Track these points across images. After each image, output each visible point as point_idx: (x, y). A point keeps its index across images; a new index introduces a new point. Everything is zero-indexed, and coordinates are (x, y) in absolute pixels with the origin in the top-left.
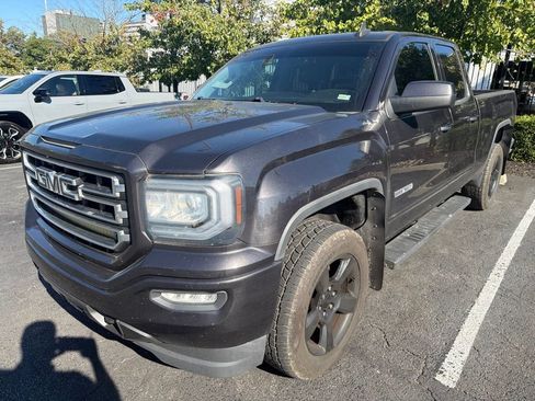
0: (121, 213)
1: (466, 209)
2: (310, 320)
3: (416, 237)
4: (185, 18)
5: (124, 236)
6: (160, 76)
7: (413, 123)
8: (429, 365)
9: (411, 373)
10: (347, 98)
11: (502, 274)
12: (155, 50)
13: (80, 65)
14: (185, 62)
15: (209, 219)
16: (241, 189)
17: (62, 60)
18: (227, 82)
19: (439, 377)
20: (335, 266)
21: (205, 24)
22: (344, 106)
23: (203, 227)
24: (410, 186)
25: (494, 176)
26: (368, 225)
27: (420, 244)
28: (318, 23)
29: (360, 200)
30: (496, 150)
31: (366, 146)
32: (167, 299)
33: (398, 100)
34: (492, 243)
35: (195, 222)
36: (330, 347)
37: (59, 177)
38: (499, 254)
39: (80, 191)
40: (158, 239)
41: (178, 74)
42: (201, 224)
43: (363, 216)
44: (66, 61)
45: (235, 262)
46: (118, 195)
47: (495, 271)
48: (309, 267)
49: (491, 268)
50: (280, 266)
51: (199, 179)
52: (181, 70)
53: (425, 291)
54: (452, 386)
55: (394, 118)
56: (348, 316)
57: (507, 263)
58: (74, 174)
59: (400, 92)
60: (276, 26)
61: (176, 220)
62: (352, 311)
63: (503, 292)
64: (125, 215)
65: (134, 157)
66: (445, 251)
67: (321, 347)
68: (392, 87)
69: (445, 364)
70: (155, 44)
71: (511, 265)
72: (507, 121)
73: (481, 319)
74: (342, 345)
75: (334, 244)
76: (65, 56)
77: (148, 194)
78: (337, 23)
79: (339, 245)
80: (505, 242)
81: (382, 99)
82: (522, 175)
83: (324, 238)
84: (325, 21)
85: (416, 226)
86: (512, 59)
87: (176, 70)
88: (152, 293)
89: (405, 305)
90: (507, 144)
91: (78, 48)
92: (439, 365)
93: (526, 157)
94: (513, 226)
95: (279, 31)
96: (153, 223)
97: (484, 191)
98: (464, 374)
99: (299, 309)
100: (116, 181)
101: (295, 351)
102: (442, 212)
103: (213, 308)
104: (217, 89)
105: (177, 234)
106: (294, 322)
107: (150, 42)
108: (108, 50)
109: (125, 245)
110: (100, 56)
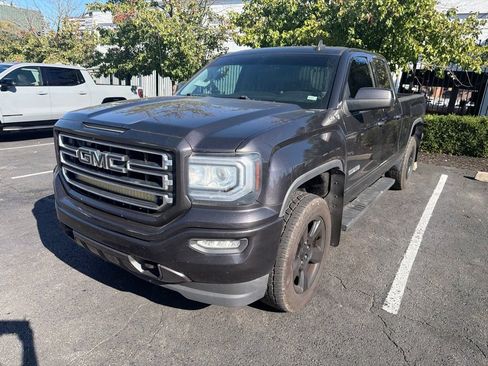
0: (167, 182)
1: (391, 189)
2: (295, 265)
3: (359, 207)
4: (144, 20)
5: (168, 199)
6: (115, 70)
7: (360, 118)
8: (377, 300)
9: (365, 306)
10: (315, 98)
11: (421, 236)
12: (111, 47)
13: (33, 57)
14: (141, 58)
15: (238, 184)
16: (260, 163)
17: (16, 51)
18: (206, 81)
19: (385, 308)
20: (310, 225)
21: (161, 26)
22: (311, 105)
23: (233, 191)
24: (358, 167)
25: (410, 163)
26: (331, 195)
27: (363, 212)
28: (265, 32)
29: (326, 177)
30: (412, 142)
31: (326, 137)
32: (201, 246)
33: (352, 101)
34: (411, 214)
35: (226, 188)
36: (306, 288)
37: (106, 155)
38: (417, 222)
39: (128, 165)
40: (195, 201)
41: (133, 69)
42: (232, 189)
43: (326, 189)
44: (20, 52)
45: (250, 218)
46: (166, 168)
47: (415, 234)
48: (297, 224)
49: (412, 233)
50: (281, 222)
51: (231, 156)
52: (136, 66)
53: (366, 250)
54: (396, 313)
55: (349, 115)
56: (316, 265)
57: (424, 229)
58: (122, 152)
59: (353, 95)
60: (223, 30)
61: (211, 186)
62: (319, 261)
63: (423, 249)
64: (171, 183)
65: (181, 140)
66: (377, 221)
67: (300, 287)
68: (347, 92)
69: (388, 299)
70: (113, 42)
71: (427, 230)
72: (419, 120)
73: (409, 269)
74: (313, 287)
75: (313, 207)
76: (20, 48)
77: (191, 167)
78: (281, 33)
79: (315, 210)
80: (420, 214)
81: (341, 99)
82: (428, 163)
83: (306, 203)
84: (271, 31)
85: (357, 200)
86: (418, 68)
87: (131, 66)
88: (191, 241)
89: (352, 260)
90: (419, 137)
91: (32, 41)
92: (384, 300)
93: (429, 148)
94: (425, 201)
95: (225, 35)
96: (193, 189)
97: (403, 175)
98: (402, 305)
99: (291, 255)
100: (165, 157)
101: (287, 287)
102: (375, 190)
103: (236, 251)
104: (198, 87)
105: (211, 197)
106: (288, 265)
107: (108, 39)
108: (62, 43)
109: (169, 206)
110: (54, 49)
